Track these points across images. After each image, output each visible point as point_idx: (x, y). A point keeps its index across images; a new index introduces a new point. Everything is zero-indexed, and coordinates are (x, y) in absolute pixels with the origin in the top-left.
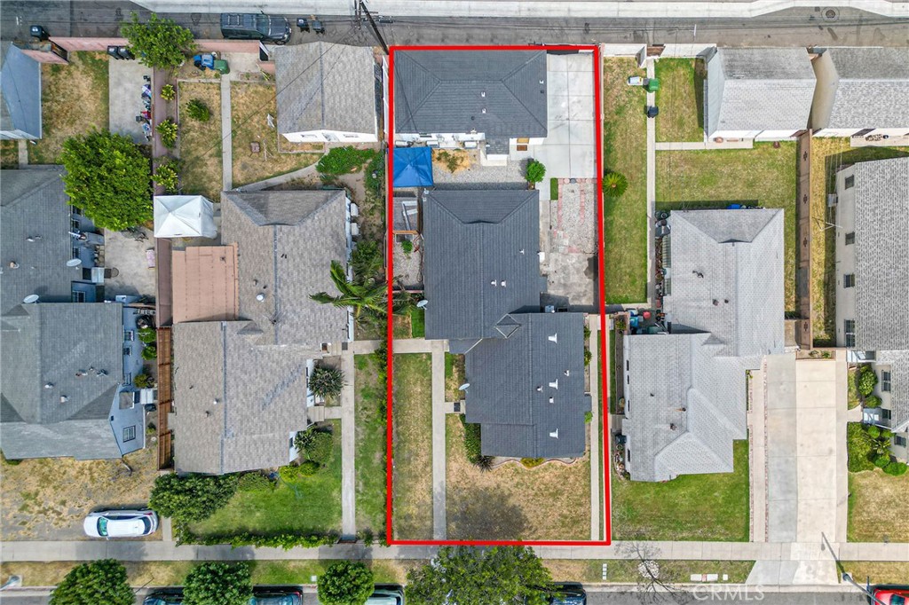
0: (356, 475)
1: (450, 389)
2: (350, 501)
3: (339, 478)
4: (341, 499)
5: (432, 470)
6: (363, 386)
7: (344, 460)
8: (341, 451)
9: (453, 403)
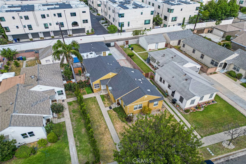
0: (75, 140)
1: (106, 104)
2: (74, 152)
3: (67, 143)
4: (69, 152)
5: (109, 130)
6: (72, 110)
7: (68, 135)
8: (67, 132)
9: (108, 107)
